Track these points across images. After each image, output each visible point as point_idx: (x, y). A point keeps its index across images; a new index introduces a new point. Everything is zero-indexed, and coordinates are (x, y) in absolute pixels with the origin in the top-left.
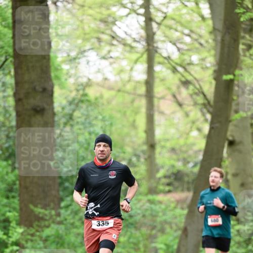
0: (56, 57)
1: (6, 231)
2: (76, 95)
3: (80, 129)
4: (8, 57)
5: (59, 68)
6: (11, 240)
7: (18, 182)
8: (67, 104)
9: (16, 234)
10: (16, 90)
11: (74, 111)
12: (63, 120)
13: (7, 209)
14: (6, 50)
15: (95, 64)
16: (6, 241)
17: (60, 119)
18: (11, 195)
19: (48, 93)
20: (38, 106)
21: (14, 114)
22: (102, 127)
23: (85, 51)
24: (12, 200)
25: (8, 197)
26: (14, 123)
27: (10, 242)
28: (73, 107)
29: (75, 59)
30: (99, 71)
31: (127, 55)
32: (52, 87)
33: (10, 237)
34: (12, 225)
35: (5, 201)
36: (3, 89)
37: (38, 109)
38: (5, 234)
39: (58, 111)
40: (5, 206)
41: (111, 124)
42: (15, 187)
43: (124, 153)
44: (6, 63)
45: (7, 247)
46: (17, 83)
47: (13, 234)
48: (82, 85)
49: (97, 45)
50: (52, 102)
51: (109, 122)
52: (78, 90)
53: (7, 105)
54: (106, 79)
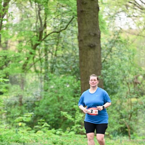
0: (102, 16)
1: (74, 116)
2: (114, 38)
3: (116, 57)
4: (74, 16)
5: (104, 22)
6: (76, 121)
7: (80, 88)
8: (109, 43)
9: (79, 117)
10: (79, 35)
11: (112, 47)
12: (106, 52)
13: (74, 103)
14: (73, 12)
15: (124, 20)
16: (74, 121)
17: (104, 51)
18: (76, 95)
19: (97, 37)
20: (92, 44)
21: (78, 49)
22: (128, 56)
23: (118, 12)
24: (77, 98)
25: (74, 96)
26: (78, 54)
27: (76, 122)
28: (111, 44)
29: (113, 17)
30: (127, 24)
31: (143, 14)
32: (100, 33)
33: (76, 119)
34: (77, 112)
35: (73, 98)
36: (71, 34)
37: (92, 46)
38: (73, 117)
39: (103, 47)
40: (73, 101)
41: (133, 54)
42: (78, 90)
43: (141, 71)
44: (73, 20)
45: (74, 125)
46: (79, 31)
47: (77, 117)
48: (117, 32)
49: (126, 8)
50: (100, 42)
51: (132, 53)
52: (115, 35)
53: (74, 43)
54: (131, 28)
